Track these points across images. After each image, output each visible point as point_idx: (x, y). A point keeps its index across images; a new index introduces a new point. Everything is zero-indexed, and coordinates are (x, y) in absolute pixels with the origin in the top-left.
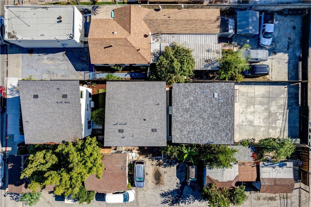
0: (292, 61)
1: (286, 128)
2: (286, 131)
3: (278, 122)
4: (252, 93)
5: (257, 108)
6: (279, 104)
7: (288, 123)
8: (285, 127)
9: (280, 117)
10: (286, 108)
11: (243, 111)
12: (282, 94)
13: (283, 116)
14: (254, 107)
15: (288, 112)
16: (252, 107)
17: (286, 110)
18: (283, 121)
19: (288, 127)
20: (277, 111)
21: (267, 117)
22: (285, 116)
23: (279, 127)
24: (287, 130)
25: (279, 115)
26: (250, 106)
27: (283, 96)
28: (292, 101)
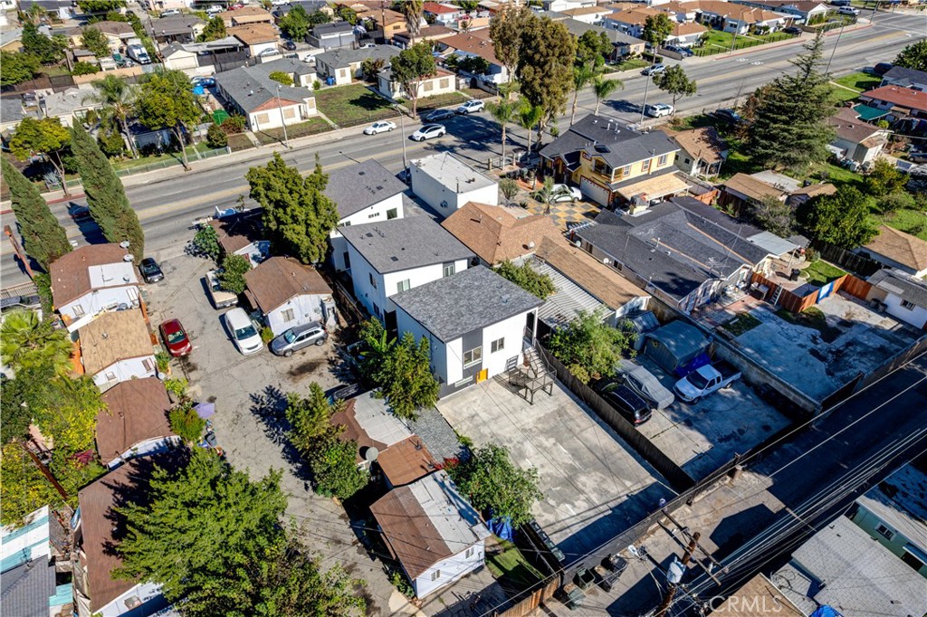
0: (710, 460)
1: (568, 531)
2: (561, 537)
3: (567, 505)
4: (578, 426)
5: (558, 450)
6: (604, 486)
7: (583, 527)
8: (568, 527)
9: (582, 505)
10: (612, 505)
11: (531, 430)
12: (630, 480)
13: (590, 510)
14: (555, 444)
15: (606, 514)
16: (552, 440)
17: (605, 507)
18: (578, 515)
19: (574, 535)
20: (587, 491)
21: (556, 478)
22: (591, 513)
23: (557, 515)
24: (567, 537)
25: (584, 501)
26: (552, 437)
27: (628, 483)
28: (635, 508)
